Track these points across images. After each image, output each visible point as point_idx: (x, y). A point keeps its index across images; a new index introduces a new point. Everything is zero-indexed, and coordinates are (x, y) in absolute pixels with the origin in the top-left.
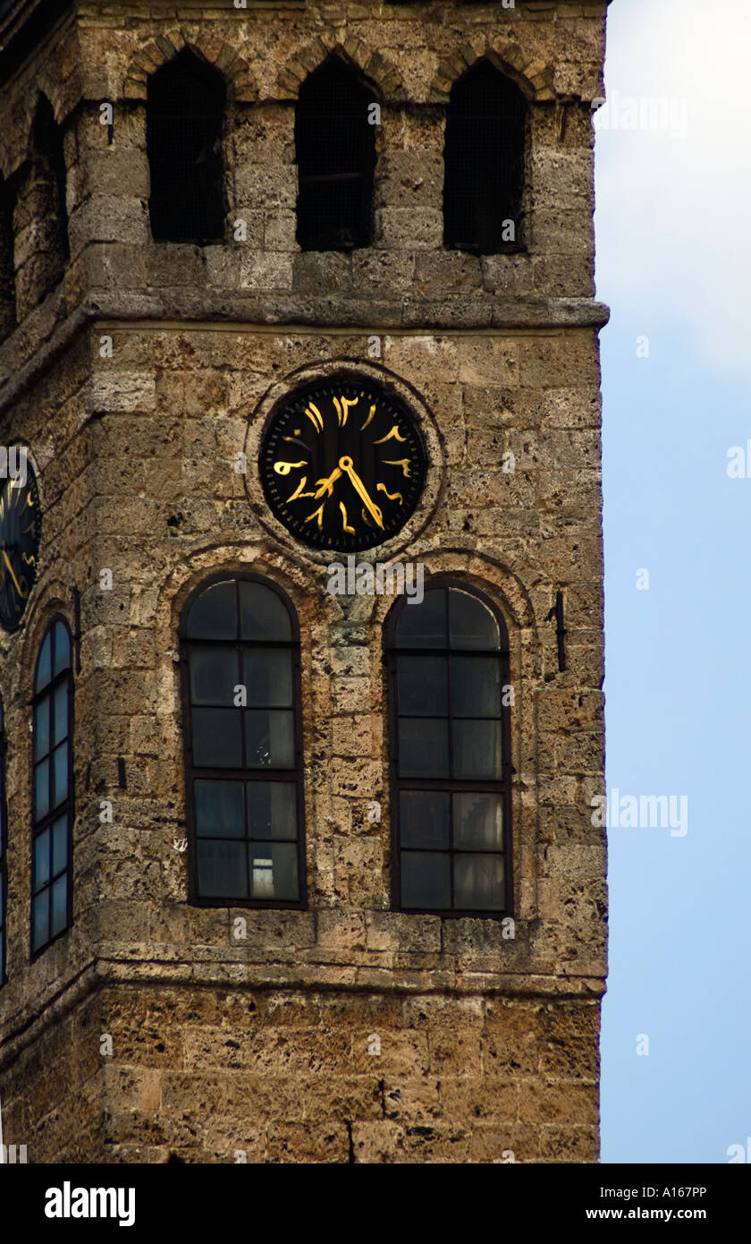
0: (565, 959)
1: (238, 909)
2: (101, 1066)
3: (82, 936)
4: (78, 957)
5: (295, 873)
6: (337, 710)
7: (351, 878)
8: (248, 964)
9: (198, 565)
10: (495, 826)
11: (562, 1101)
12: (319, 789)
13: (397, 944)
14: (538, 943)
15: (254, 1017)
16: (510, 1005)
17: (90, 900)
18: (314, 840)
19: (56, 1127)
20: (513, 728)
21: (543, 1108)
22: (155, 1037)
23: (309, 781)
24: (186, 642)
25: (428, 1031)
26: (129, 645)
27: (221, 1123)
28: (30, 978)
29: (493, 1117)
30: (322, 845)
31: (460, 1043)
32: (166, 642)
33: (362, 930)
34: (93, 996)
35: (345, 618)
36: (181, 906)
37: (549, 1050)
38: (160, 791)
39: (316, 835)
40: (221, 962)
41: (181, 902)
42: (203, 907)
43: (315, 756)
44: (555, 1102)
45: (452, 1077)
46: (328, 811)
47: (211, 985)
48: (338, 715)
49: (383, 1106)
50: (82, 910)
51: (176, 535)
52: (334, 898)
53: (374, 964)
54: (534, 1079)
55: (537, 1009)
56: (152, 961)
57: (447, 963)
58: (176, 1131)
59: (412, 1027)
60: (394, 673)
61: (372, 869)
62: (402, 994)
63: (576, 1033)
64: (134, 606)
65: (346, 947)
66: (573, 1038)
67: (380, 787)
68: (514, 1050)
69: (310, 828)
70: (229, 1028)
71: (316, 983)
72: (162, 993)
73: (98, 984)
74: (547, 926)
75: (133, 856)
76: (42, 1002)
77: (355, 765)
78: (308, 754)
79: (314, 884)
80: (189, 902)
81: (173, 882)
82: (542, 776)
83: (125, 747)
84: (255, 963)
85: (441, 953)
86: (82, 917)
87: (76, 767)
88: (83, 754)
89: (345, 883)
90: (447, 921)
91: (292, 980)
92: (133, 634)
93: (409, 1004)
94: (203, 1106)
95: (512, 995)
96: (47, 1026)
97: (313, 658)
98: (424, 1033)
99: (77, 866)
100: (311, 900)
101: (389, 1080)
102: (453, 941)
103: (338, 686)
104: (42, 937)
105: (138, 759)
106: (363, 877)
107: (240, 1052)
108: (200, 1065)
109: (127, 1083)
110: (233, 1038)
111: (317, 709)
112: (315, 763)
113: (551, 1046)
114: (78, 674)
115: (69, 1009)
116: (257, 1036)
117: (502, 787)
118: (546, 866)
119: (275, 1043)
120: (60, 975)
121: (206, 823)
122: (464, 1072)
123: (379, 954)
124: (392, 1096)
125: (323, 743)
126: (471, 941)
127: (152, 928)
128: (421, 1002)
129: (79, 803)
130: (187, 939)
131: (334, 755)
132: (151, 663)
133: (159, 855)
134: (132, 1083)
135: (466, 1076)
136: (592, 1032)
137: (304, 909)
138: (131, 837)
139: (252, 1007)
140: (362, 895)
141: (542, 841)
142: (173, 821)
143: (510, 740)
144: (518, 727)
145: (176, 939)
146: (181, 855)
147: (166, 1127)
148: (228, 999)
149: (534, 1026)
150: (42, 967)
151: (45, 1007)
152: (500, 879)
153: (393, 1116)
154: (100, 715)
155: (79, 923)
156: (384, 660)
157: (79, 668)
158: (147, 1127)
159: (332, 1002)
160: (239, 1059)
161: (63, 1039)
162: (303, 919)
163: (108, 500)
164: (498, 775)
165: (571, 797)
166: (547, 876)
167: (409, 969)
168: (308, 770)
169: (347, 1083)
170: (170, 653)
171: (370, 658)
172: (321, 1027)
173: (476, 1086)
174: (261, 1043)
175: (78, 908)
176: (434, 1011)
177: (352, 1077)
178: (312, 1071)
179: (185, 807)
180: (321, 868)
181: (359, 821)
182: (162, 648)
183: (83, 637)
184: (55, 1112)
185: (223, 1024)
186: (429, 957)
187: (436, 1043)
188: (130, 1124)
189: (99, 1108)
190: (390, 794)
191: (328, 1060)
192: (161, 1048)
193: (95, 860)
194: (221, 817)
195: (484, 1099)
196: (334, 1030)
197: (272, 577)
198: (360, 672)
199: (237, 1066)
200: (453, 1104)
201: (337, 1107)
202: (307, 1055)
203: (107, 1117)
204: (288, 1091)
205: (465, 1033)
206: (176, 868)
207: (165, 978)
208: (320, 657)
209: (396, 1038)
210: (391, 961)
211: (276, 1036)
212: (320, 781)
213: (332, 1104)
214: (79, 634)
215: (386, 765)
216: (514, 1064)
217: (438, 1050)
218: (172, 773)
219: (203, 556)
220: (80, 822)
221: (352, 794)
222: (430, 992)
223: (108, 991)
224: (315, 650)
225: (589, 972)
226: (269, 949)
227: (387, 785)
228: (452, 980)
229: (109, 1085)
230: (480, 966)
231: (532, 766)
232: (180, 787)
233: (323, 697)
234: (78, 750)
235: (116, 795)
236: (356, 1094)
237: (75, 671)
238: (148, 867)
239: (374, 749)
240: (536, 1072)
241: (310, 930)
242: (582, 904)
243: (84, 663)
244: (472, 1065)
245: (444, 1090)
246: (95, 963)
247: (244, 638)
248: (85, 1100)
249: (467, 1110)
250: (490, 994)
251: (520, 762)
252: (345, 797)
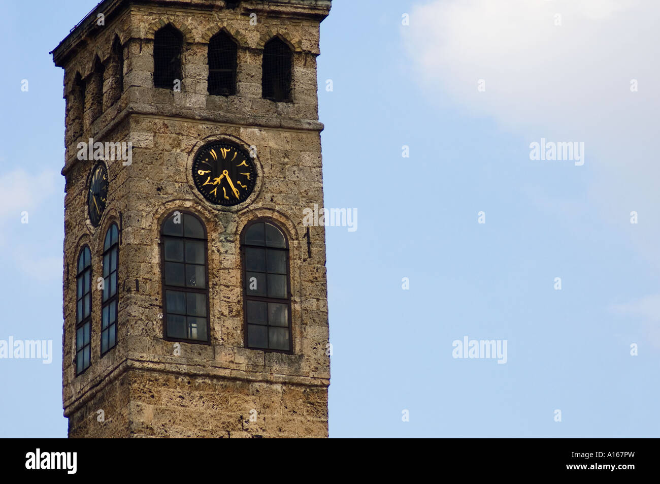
0: (313, 371)
1: (183, 343)
2: (129, 402)
3: (121, 349)
4: (119, 357)
5: (206, 330)
6: (222, 267)
7: (228, 334)
8: (187, 365)
9: (168, 207)
10: (285, 317)
11: (313, 427)
12: (215, 298)
13: (247, 361)
14: (303, 364)
15: (190, 387)
16: (292, 388)
17: (124, 335)
18: (213, 317)
19: (111, 425)
20: (291, 279)
21: (306, 430)
22: (150, 392)
23: (211, 294)
24: (163, 236)
25: (260, 397)
26: (141, 235)
27: (177, 428)
28: (100, 364)
29: (286, 432)
30: (217, 320)
31: (273, 402)
32: (155, 235)
33: (233, 354)
34: (125, 374)
35: (225, 231)
36: (160, 340)
37: (308, 407)
38: (152, 293)
39: (214, 316)
40: (176, 364)
41: (161, 339)
42: (169, 341)
43: (213, 284)
44: (311, 427)
45: (270, 416)
46: (219, 306)
47: (173, 373)
48: (222, 269)
49: (242, 425)
50: (121, 339)
51: (160, 195)
52: (221, 341)
53: (238, 369)
54: (302, 418)
55: (303, 390)
56: (149, 361)
57: (267, 370)
58: (159, 430)
59: (253, 395)
60: (244, 254)
61: (236, 331)
62: (249, 381)
63: (318, 401)
64: (143, 221)
65: (226, 361)
66: (317, 402)
67: (239, 298)
68: (295, 406)
69: (212, 312)
70: (180, 391)
71: (215, 375)
72: (153, 374)
73: (128, 369)
74: (306, 357)
75: (141, 319)
76: (105, 374)
77: (229, 289)
78: (211, 283)
79: (213, 335)
80: (164, 339)
81: (157, 330)
82: (303, 298)
83: (139, 275)
84: (190, 365)
85: (265, 366)
86: (121, 341)
87: (119, 281)
88: (122, 277)
89: (226, 336)
90: (267, 353)
91: (205, 373)
92: (142, 231)
93: (252, 386)
94: (170, 421)
95: (293, 384)
96: (107, 384)
97: (213, 246)
98: (258, 398)
99: (119, 321)
100: (212, 342)
101: (244, 416)
102: (269, 361)
103: (222, 258)
104: (105, 349)
105: (144, 280)
106: (233, 334)
107: (184, 400)
108: (168, 404)
109: (139, 410)
110: (182, 395)
111: (214, 266)
112: (213, 287)
113: (309, 405)
114: (121, 245)
115: (116, 378)
116: (191, 394)
117: (287, 301)
118: (305, 334)
119: (198, 398)
120: (112, 364)
121: (170, 307)
122: (274, 414)
123: (240, 365)
124: (246, 422)
125: (217, 279)
126: (276, 362)
127: (149, 348)
128: (257, 385)
129: (120, 296)
130: (163, 354)
131: (221, 285)
132: (149, 243)
133: (152, 319)
134: (141, 410)
135: (275, 415)
136: (325, 400)
137: (210, 344)
138: (141, 311)
139: (189, 383)
140: (233, 341)
141: (303, 324)
142: (157, 306)
143: (290, 283)
144: (293, 278)
145: (158, 353)
146: (161, 320)
147: (155, 429)
148: (180, 379)
149: (302, 397)
150: (105, 360)
151: (106, 376)
152: (287, 337)
153: (246, 430)
154: (129, 262)
155: (120, 344)
156: (240, 249)
157: (121, 243)
158: (147, 428)
159: (221, 383)
160: (184, 403)
161: (113, 390)
162: (209, 349)
163: (134, 180)
164: (286, 297)
165: (314, 307)
166: (306, 338)
167: (252, 372)
168: (211, 290)
169: (228, 416)
170: (157, 240)
171: (235, 247)
172: (217, 392)
173: (279, 419)
174: (193, 398)
175: (119, 338)
176: (262, 389)
177: (230, 414)
178: (214, 410)
179: (162, 301)
180: (216, 329)
181: (231, 311)
182: (154, 237)
183: (123, 231)
184: (110, 419)
185: (178, 389)
186: (260, 367)
187: (263, 402)
188: (141, 426)
189: (128, 419)
190: (244, 301)
191: (220, 406)
192: (153, 396)
193: (127, 319)
194: (176, 306)
195: (282, 425)
196: (222, 394)
197: (197, 213)
198: (231, 253)
199: (183, 406)
200: (270, 426)
201: (224, 425)
202: (211, 403)
203: (131, 423)
204: (204, 417)
205: (274, 398)
206: (159, 325)
207: (154, 368)
208: (215, 246)
209: (247, 399)
210: (244, 368)
211: (199, 395)
212: (215, 294)
213: (222, 423)
214: (122, 230)
215: (242, 290)
216: (294, 412)
217: (264, 404)
218: (157, 287)
219: (170, 203)
220: (121, 303)
221: (228, 300)
222: (260, 381)
223: (131, 372)
224: (213, 243)
225: (323, 377)
226: (195, 360)
227: (242, 297)
228: (269, 377)
229: (132, 410)
230: (280, 372)
231: (299, 294)
232: (160, 292)
233: (217, 261)
234: (120, 275)
235: (135, 294)
236: (231, 420)
237: (120, 244)
238: (147, 323)
239: (237, 283)
240: (303, 415)
241: (212, 354)
242: (320, 350)
243: (123, 241)
244: (277, 411)
245: (267, 420)
246: (126, 360)
247: (185, 236)
248: (122, 415)
249: (276, 429)
250: (284, 383)
251: (294, 292)
252: (225, 301)
